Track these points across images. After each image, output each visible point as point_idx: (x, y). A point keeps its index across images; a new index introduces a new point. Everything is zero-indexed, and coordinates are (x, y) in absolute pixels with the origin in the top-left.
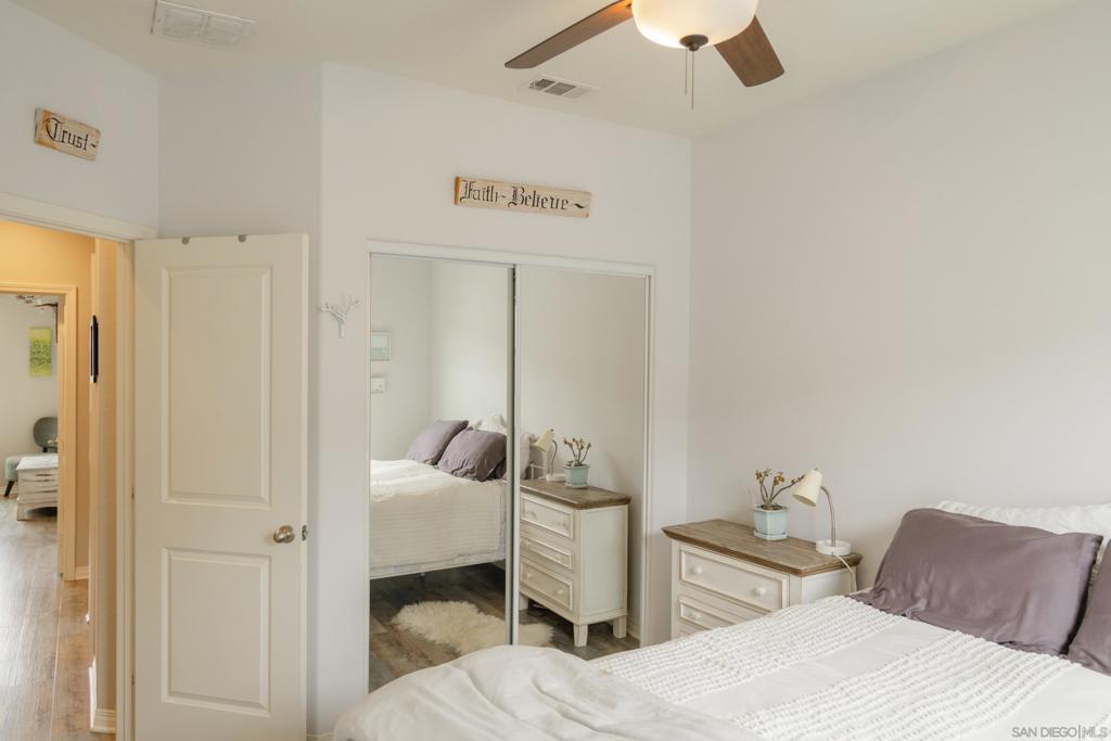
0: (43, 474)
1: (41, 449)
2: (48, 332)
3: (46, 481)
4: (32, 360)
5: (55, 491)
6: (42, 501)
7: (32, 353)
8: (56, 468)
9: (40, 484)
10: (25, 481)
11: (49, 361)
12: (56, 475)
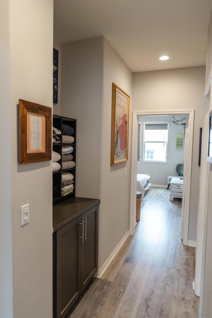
0: (178, 186)
1: (178, 175)
2: (182, 135)
3: (179, 188)
4: (177, 145)
5: (182, 193)
6: (177, 196)
7: (177, 142)
8: (182, 184)
9: (177, 189)
10: (172, 187)
11: (182, 145)
12: (182, 187)
